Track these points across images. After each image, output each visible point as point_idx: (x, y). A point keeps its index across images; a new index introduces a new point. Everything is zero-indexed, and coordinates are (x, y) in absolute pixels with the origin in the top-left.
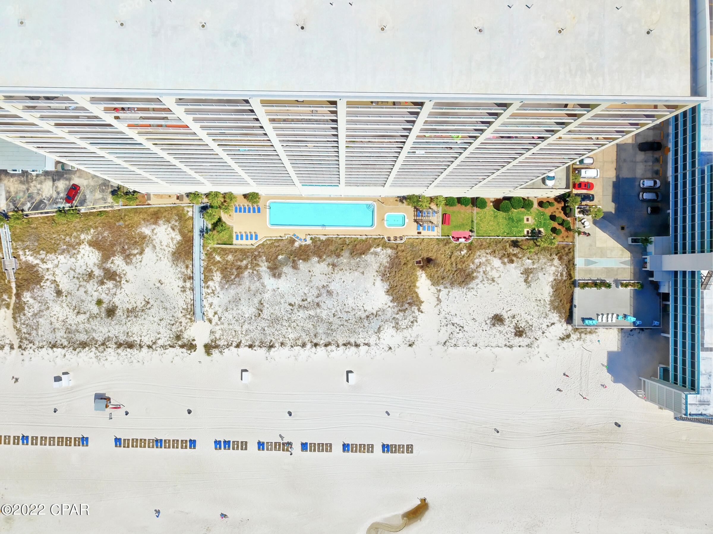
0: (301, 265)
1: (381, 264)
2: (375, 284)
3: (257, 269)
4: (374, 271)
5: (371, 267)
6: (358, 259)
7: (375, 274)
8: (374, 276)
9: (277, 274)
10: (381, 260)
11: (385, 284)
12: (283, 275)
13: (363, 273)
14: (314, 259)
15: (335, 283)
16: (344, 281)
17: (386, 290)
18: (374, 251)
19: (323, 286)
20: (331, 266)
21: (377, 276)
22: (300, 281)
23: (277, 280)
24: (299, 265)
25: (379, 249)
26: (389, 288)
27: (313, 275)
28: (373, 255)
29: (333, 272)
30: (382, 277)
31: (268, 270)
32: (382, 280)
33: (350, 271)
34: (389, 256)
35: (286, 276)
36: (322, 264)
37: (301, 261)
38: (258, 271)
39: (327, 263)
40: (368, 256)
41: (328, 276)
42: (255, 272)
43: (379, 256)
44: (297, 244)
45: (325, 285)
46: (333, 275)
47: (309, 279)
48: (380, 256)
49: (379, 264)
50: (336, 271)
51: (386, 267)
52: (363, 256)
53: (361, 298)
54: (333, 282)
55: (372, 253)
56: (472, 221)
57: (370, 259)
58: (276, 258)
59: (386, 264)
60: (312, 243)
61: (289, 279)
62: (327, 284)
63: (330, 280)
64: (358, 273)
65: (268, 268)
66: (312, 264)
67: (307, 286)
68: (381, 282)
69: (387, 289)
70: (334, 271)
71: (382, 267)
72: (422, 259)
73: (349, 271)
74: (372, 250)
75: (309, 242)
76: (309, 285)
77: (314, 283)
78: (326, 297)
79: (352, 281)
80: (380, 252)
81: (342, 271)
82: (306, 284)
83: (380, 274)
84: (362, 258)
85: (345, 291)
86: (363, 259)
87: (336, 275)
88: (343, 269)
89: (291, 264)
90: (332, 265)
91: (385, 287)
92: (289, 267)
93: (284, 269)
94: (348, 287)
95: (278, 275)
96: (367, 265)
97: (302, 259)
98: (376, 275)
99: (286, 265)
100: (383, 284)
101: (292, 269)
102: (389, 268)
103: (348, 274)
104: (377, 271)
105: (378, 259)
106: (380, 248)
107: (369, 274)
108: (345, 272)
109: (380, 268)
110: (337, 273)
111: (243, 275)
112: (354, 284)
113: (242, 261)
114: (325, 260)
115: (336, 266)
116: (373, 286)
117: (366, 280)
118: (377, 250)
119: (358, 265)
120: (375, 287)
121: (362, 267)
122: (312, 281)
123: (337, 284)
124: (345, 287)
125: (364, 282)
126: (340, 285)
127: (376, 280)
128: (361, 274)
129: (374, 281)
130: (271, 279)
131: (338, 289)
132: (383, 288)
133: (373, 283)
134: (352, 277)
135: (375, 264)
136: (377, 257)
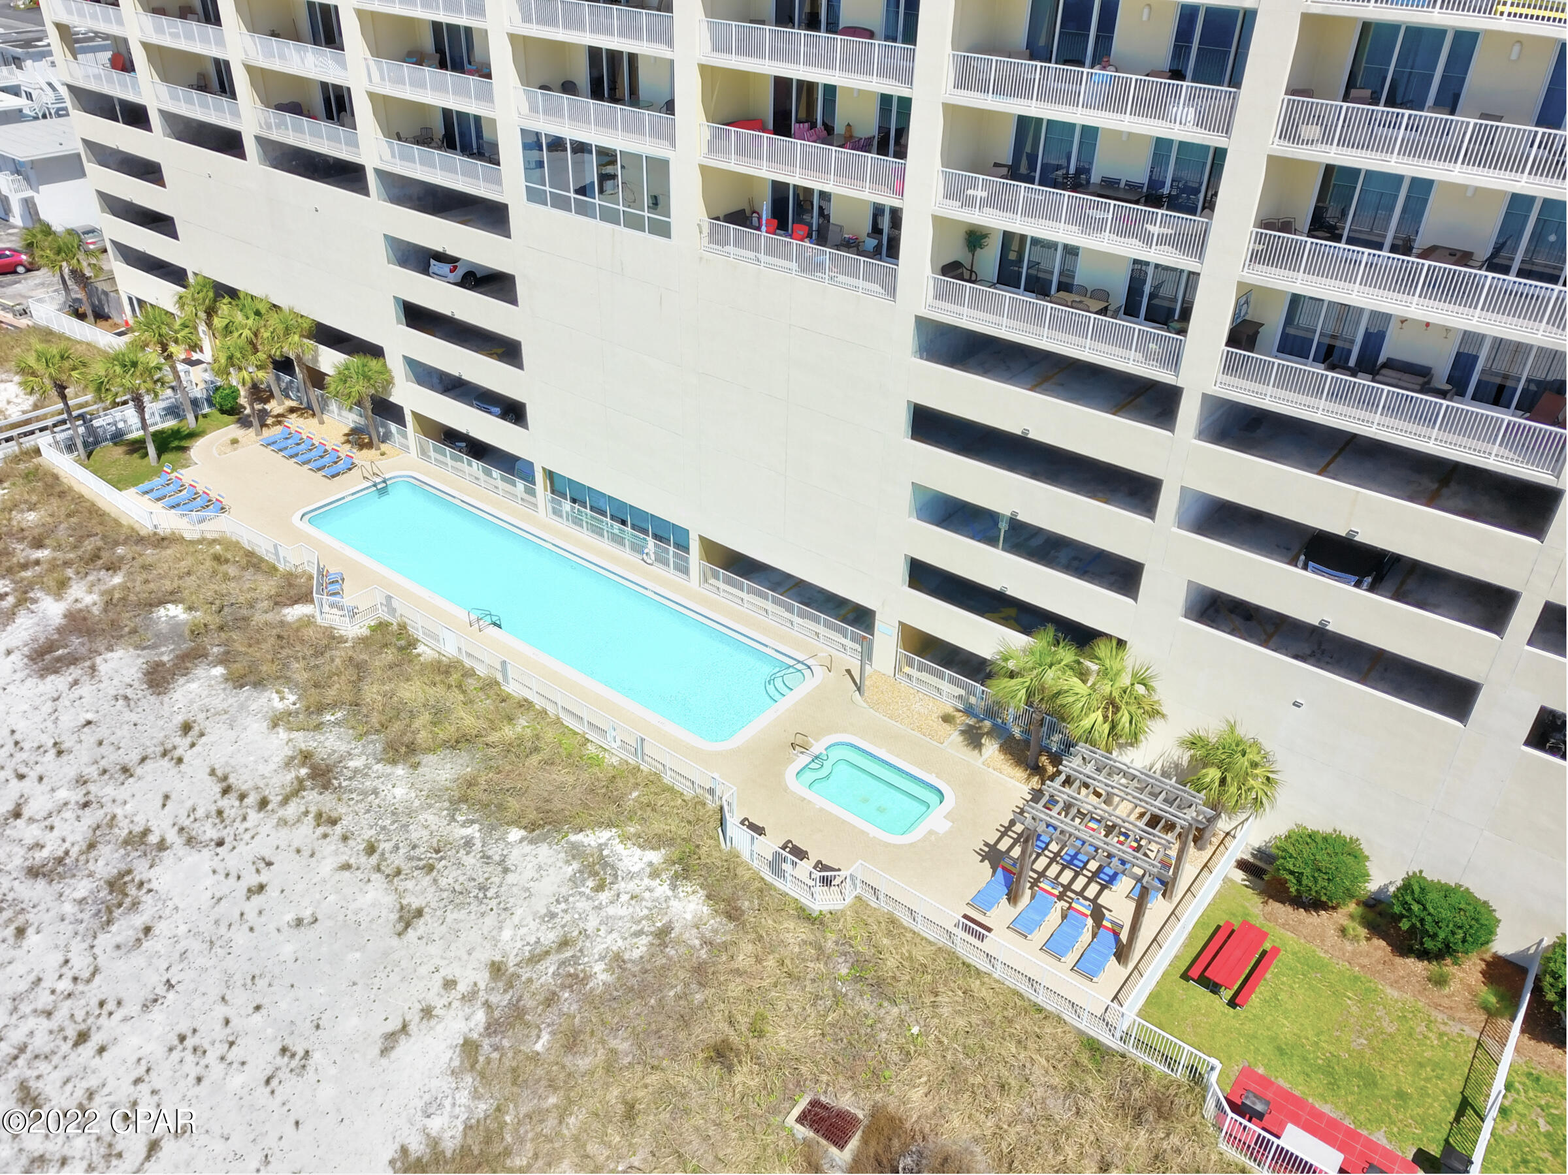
0: (194, 686)
1: (564, 943)
2: (404, 1046)
3: (38, 594)
4: (486, 956)
5: (490, 920)
6: (473, 831)
7: (472, 975)
8: (449, 984)
9: (61, 653)
10: (591, 925)
11: (463, 1097)
12: (70, 675)
13: (409, 918)
14: (277, 698)
15: (208, 866)
16: (263, 888)
17: (417, 1147)
18: (601, 847)
19: (138, 838)
20: (303, 772)
21: (469, 998)
22: (91, 740)
24: (188, 681)
25: (636, 860)
26: (449, 1145)
27: (178, 752)
28: (576, 865)
29: (275, 800)
30: (492, 1028)
31: (56, 623)
32: (468, 1049)
33: (358, 861)
34: (663, 934)
36: (279, 736)
37: (218, 671)
39: (308, 747)
40: (544, 850)
41: (228, 802)
43: (600, 888)
45: (154, 838)
46: (254, 816)
47: (133, 758)
48: (604, 897)
49: (549, 937)
50: (292, 810)
51: (576, 980)
52: (516, 836)
53: (218, 1069)
54: (206, 853)
55: (576, 852)
57: (530, 874)
58: (161, 602)
59: (598, 967)
60: (361, 641)
61: (65, 701)
62: (173, 839)
63: (209, 833)
64: (388, 899)
67: (81, 782)
68: (446, 1058)
69: (434, 1143)
70: (285, 801)
71: (549, 966)
72: (876, 1113)
73: (349, 855)
74: (597, 837)
75: (357, 628)
76: (90, 787)
77: (126, 790)
78: (69, 908)
79: (299, 922)
80: (631, 876)
81: (323, 830)
82: (93, 771)
83: (500, 999)
84: (503, 839)
85: (196, 946)
86: (495, 852)
87: (266, 829)
88: (336, 822)
89: (165, 658)
90: (314, 768)
91: (435, 1125)
92: (140, 662)
94: (240, 937)
95: (59, 659)
96: (483, 888)
98: (462, 987)
99: (144, 648)
100: (445, 1084)
102: (591, 1001)
103: (327, 865)
104: (496, 969)
105: (582, 905)
106: (655, 857)
107: (433, 949)
108: (330, 846)
109: (535, 959)
110: (282, 823)
112: (288, 950)
114: (314, 728)
115: (326, 787)
116: (379, 1045)
117: (384, 975)
118: (625, 853)
119: (434, 855)
120: (384, 1062)
121: (443, 882)
122: (131, 776)
123: (216, 876)
124: (223, 930)
125: (354, 984)
126: (218, 895)
127: (433, 1022)
128: (394, 916)
129: (414, 1017)
130: (12, 657)
131: (181, 906)
132: (419, 1116)
133: (400, 1026)
134: (331, 898)
135: (530, 918)
136: (588, 891)
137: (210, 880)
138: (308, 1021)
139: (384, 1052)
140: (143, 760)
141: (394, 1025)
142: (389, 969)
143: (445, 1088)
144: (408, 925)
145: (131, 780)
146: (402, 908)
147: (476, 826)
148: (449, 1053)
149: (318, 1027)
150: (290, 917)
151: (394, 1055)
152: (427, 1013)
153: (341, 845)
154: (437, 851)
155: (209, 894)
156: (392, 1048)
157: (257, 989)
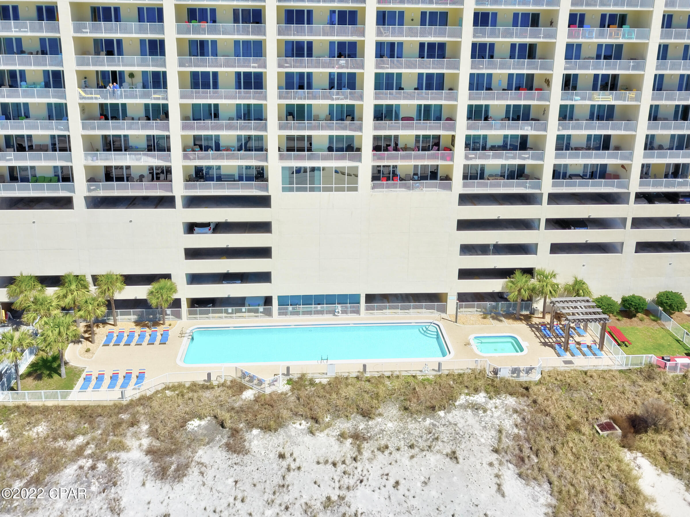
0: (255, 442)
1: (500, 431)
2: (505, 489)
3: (112, 455)
4: (487, 450)
5: (473, 440)
6: (429, 421)
7: (493, 458)
8: (491, 464)
9: (173, 467)
10: (497, 422)
11: (538, 489)
12: (194, 472)
14: (297, 425)
15: (368, 491)
16: (397, 483)
18: (467, 401)
19: (328, 503)
20: (350, 440)
21: (501, 463)
22: (248, 487)
23: (167, 487)
24: (250, 442)
25: (480, 398)
27: (293, 466)
29: (357, 456)
30: (518, 467)
31: (147, 459)
32: (520, 475)
33: (413, 452)
34: (516, 412)
35: (202, 473)
36: (321, 436)
37: (255, 432)
38: (110, 463)
39: (337, 433)
40: (454, 412)
41: (341, 468)
42: (101, 466)
43: (485, 412)
44: (248, 395)
45: (334, 498)
46: (358, 464)
47: (278, 480)
48: (489, 413)
49: (494, 433)
50: (366, 454)
51: (517, 437)
52: (442, 413)
54: (361, 488)
55: (464, 407)
56: (678, 341)
57: (462, 421)
58: (183, 423)
59: (516, 431)
60: (292, 390)
61: (210, 482)
62: (342, 493)
63: (352, 482)
64: (439, 456)
65: (150, 452)
66: (290, 437)
67: (270, 503)
68: (520, 483)
70: (360, 453)
71: (505, 439)
73: (407, 453)
74: (462, 400)
75: (283, 387)
76: (278, 502)
77: (294, 492)
80: (486, 403)
81: (387, 452)
82: (269, 496)
83: (509, 458)
84: (440, 418)
86: (443, 422)
87: (368, 466)
88: (387, 447)
89: (224, 441)
90: (351, 437)
91: (542, 500)
92: (216, 449)
93: (200, 452)
94: (415, 502)
95: (177, 470)
96: (458, 434)
97: (258, 427)
98: (496, 463)
99: (208, 443)
100: (529, 490)
101: (224, 454)
102: (528, 440)
103: (405, 461)
104: (495, 451)
105: (487, 419)
106: (483, 394)
107: (472, 459)
108: (397, 455)
109: (500, 440)
110: (370, 460)
111: (56, 478)
112: (434, 493)
113: (71, 437)
114: (328, 425)
115: (364, 439)
116: (499, 496)
117: (470, 477)
118: (475, 398)
119: (431, 435)
120: (506, 498)
121: (445, 440)
122: (288, 486)
123: (376, 492)
124: (405, 505)
125: (467, 486)
126: (387, 497)
127: (502, 477)
128: (448, 459)
129: (496, 480)
130: (148, 485)
131: (379, 510)
132: (536, 503)
133: (497, 486)
134: (422, 469)
135: (481, 432)
136: (483, 414)
137: (376, 494)
138: (471, 506)
139: (503, 495)
140: (284, 477)
141: (495, 487)
142: (470, 474)
143: (531, 491)
144: (456, 458)
145: (290, 488)
146: (447, 455)
147: (427, 419)
148: (518, 482)
149: (477, 506)
150: (419, 484)
151: (506, 494)
152: (497, 476)
153: (400, 452)
154: (430, 433)
155: (382, 499)
156: (504, 493)
157: (443, 511)
